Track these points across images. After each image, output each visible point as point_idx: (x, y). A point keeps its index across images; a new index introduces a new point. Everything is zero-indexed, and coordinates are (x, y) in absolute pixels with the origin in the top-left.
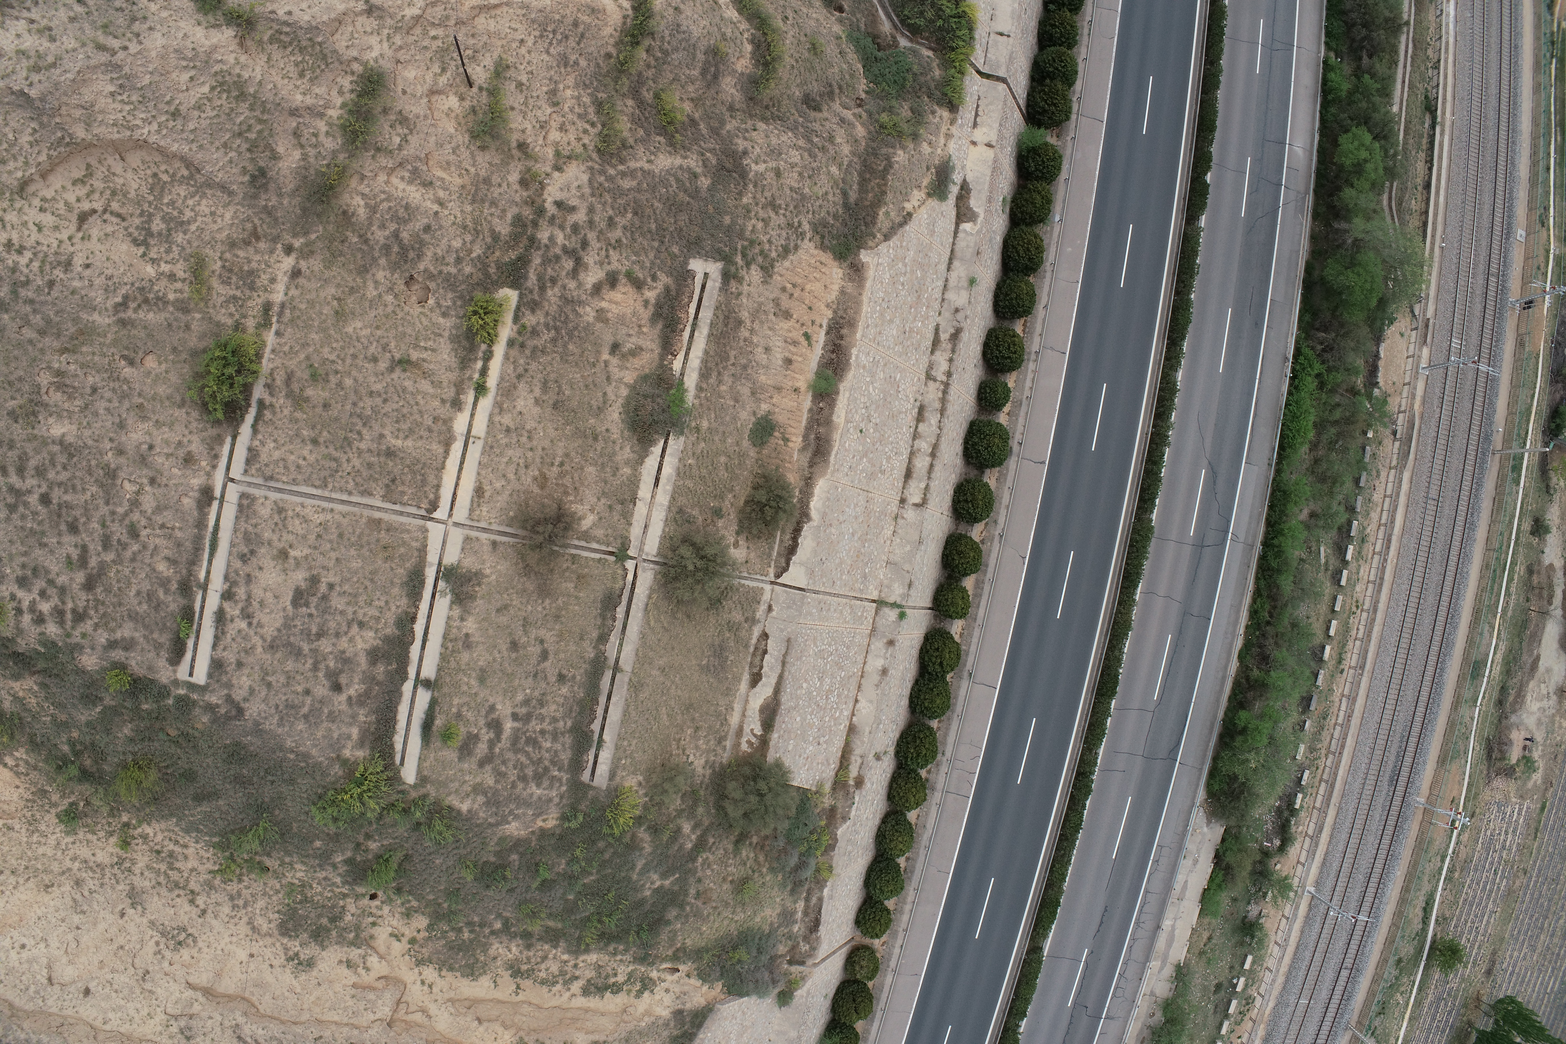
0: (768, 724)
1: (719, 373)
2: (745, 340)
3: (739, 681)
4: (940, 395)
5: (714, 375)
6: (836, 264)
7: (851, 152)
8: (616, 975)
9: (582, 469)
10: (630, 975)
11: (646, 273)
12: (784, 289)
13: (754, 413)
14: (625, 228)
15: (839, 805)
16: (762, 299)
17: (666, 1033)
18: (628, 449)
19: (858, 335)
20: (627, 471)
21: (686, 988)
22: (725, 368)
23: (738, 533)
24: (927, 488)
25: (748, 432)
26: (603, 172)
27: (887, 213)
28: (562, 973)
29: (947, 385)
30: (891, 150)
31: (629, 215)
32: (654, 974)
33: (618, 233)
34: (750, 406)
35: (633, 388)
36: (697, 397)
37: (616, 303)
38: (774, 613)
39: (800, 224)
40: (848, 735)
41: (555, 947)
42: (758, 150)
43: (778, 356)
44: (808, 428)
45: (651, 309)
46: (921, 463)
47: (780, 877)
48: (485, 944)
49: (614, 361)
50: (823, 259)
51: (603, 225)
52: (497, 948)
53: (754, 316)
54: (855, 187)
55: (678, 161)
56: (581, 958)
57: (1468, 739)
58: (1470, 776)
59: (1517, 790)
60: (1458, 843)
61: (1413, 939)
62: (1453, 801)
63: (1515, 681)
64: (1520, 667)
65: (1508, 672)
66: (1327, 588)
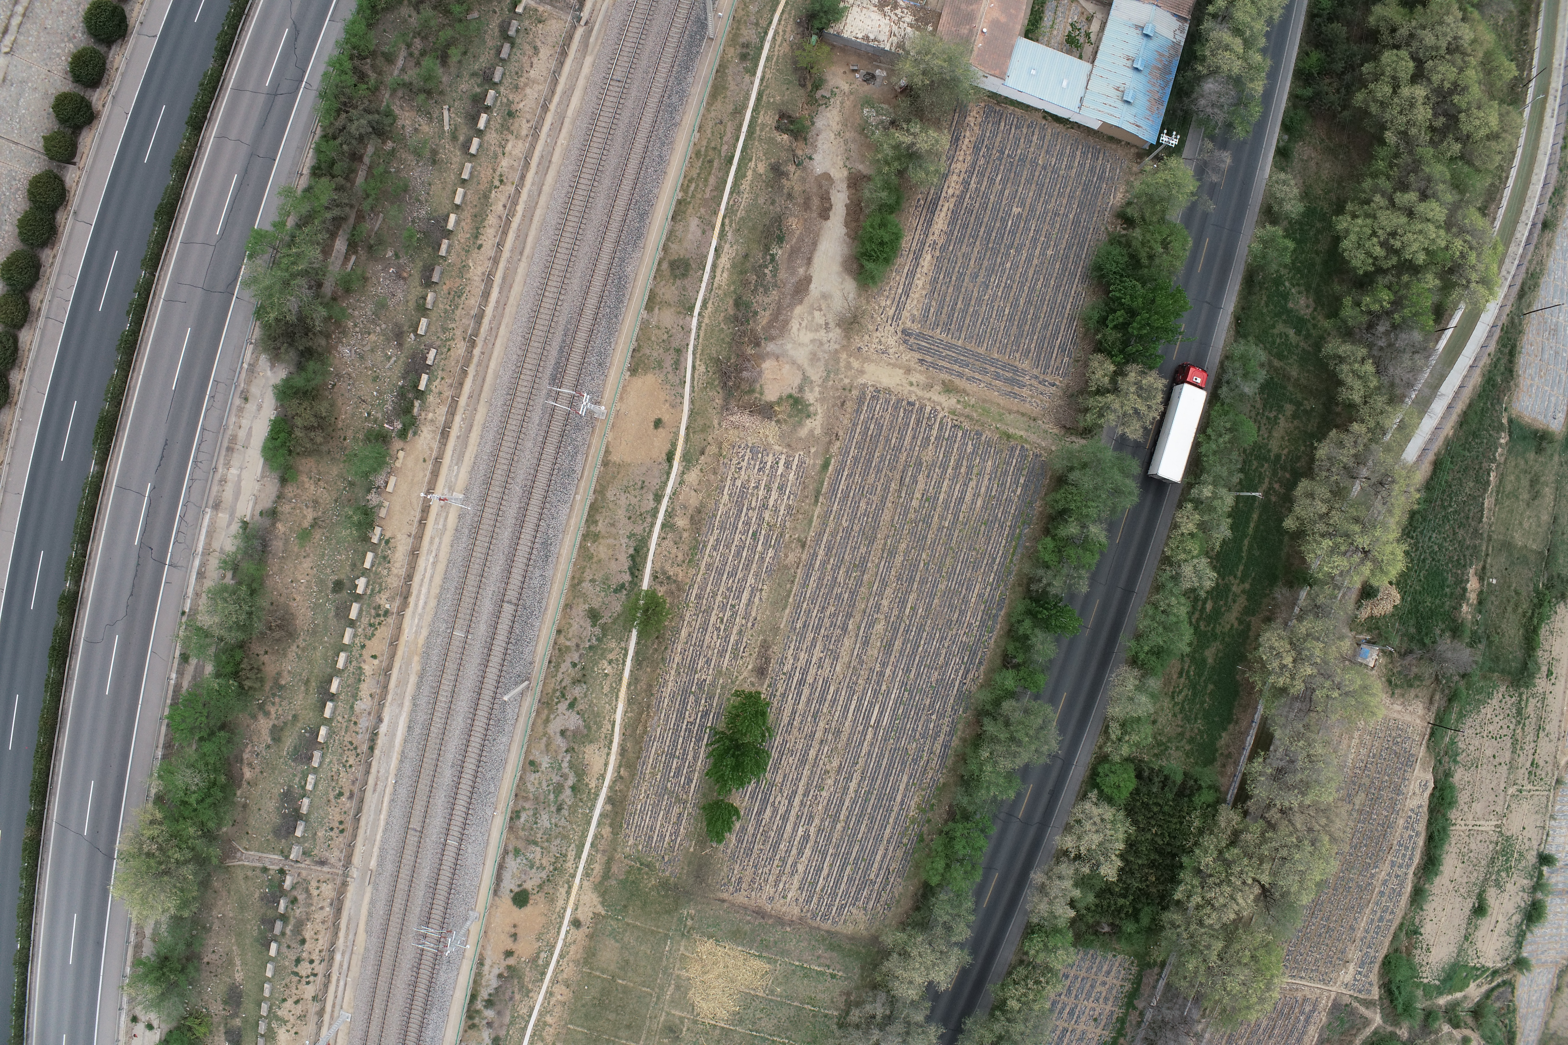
57: (678, 351)
58: (692, 402)
59: (782, 436)
60: (681, 483)
61: (616, 591)
62: (658, 423)
63: (767, 300)
64: (775, 285)
65: (745, 284)
66: (457, 156)
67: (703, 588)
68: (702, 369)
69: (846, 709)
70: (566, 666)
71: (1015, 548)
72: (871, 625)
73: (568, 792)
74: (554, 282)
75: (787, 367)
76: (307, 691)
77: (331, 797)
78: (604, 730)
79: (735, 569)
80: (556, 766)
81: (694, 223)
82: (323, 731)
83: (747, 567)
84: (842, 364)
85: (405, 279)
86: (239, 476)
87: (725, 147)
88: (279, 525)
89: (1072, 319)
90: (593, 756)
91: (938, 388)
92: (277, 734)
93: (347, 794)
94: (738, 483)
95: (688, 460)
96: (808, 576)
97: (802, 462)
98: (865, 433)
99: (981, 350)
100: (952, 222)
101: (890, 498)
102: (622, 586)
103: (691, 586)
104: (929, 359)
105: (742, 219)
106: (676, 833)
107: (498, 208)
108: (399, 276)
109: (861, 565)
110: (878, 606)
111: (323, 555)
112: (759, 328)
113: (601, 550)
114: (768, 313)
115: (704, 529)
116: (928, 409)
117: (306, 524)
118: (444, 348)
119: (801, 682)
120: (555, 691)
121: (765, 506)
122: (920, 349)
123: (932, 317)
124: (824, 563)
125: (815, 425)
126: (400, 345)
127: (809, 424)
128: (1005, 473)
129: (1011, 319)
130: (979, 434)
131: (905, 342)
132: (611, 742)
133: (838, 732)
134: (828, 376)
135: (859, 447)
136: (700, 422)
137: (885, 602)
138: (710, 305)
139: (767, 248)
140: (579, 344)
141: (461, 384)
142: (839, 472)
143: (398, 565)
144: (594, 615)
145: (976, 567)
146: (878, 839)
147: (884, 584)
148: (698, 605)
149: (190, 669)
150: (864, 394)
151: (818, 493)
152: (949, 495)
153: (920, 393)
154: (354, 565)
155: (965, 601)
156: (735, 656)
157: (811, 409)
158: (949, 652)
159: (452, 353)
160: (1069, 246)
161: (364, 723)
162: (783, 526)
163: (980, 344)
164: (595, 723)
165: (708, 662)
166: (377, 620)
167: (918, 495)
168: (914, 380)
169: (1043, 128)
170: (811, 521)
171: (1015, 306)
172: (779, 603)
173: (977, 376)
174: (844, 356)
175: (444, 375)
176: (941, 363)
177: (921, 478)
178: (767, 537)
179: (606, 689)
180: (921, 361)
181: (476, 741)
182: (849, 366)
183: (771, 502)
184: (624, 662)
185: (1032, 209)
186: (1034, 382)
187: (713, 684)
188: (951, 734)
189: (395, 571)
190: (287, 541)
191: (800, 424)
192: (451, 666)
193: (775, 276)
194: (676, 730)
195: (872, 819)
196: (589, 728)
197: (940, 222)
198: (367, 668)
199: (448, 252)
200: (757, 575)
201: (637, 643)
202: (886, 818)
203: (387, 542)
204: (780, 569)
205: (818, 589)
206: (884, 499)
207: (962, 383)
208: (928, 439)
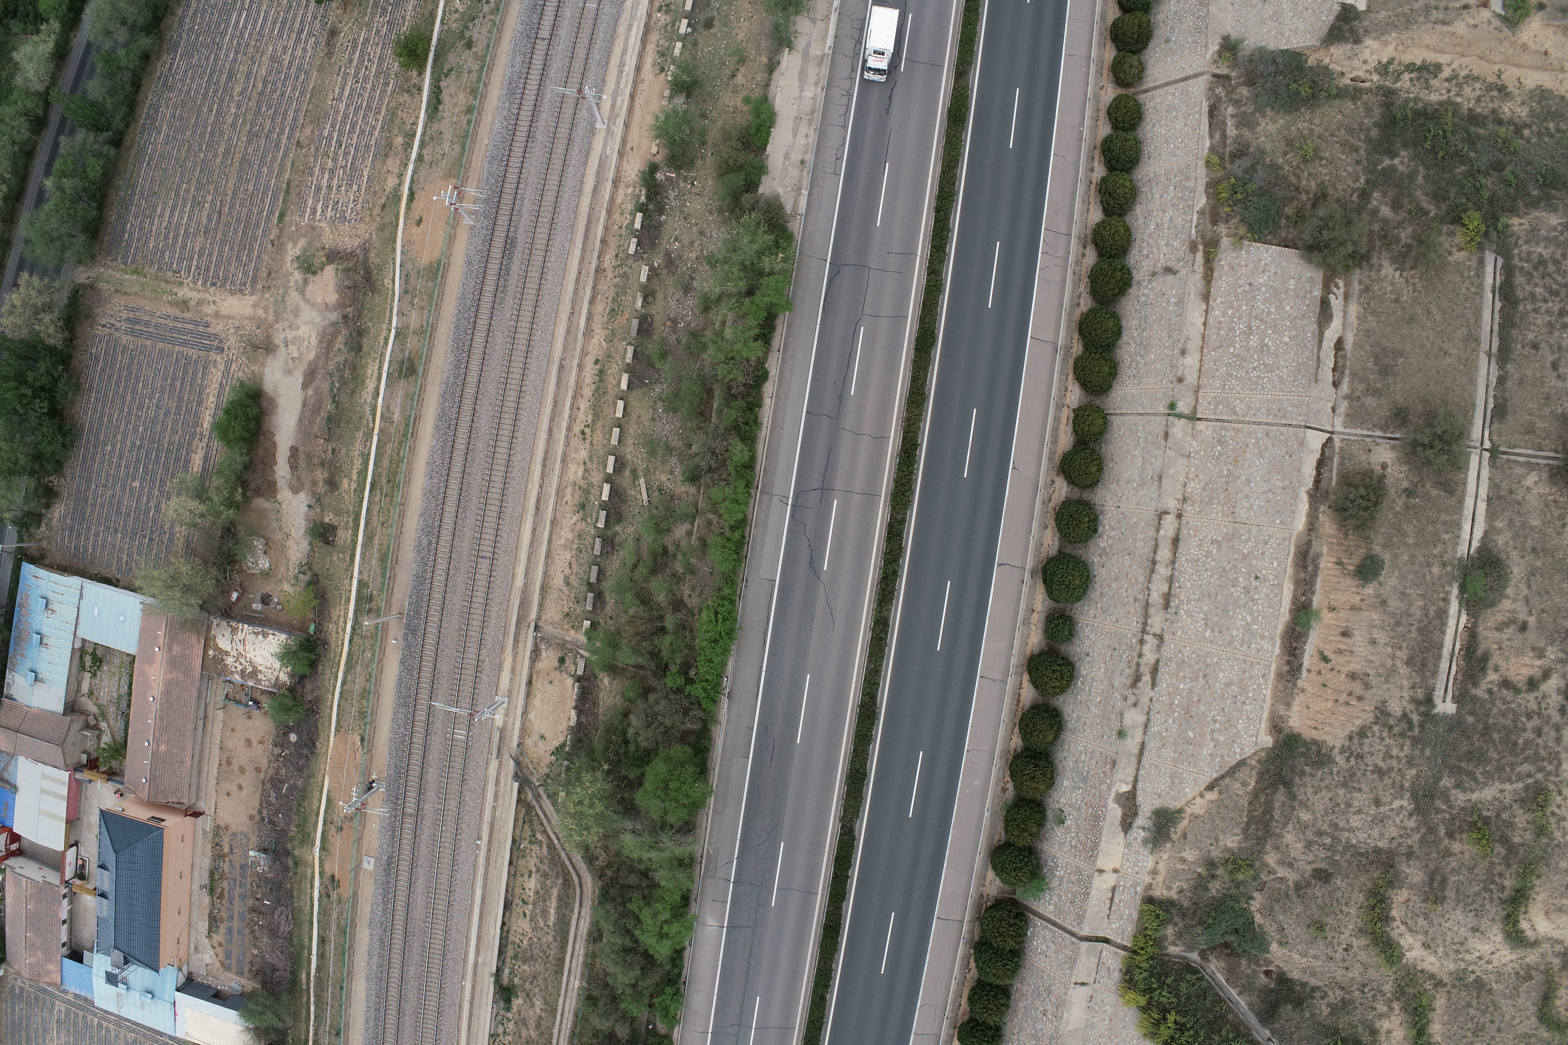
0: (1325, 304)
1: (1426, 615)
2: (1400, 648)
3: (1355, 343)
4: (1149, 621)
5: (1432, 614)
6: (1296, 731)
7: (1283, 836)
8: (1411, 80)
9: (1544, 523)
10: (1398, 78)
11: (1499, 695)
12: (1360, 698)
13: (1380, 584)
14: (1524, 730)
15: (1209, 226)
16: (1385, 687)
17: (1366, 23)
18: (1500, 543)
19: (1274, 666)
20: (1499, 524)
21: (1347, 63)
22: (1420, 621)
23: (1384, 476)
24: (1158, 531)
25: (1386, 566)
26: (1549, 774)
27: (1244, 784)
28: (1459, 85)
29: (1144, 631)
30: (1243, 845)
31: (1521, 741)
32: (1376, 77)
33: (1530, 725)
34: (1386, 591)
35: (1503, 596)
36: (1448, 593)
37: (1526, 665)
38: (1330, 405)
39: (1348, 759)
40: (1209, 292)
41: (1470, 110)
42: (1398, 820)
43: (1359, 639)
44: (1314, 575)
45: (1490, 665)
46: (1164, 554)
47: (1268, 160)
48: (1533, 116)
49: (1522, 616)
50: (1314, 732)
51: (1546, 729)
52: (1523, 113)
53: (1393, 670)
54: (1277, 805)
55: (1474, 797)
56: (1445, 98)
57: (406, 292)
58: (394, 250)
59: (319, 236)
60: (401, 176)
61: (451, 70)
62: (419, 222)
63: (338, 359)
64: (331, 374)
65: (354, 368)
66: (630, 452)
67: (384, 91)
68: (386, 281)
69: (265, 19)
71: (131, 178)
72: (244, 90)
74: (522, 338)
75: (319, 300)
79: (356, 113)
81: (396, 417)
83: (346, 116)
84: (271, 311)
85: (669, 319)
86: (801, 92)
87: (377, 499)
88: (764, 60)
89: (90, 389)
91: (193, 303)
94: (355, 187)
95: (396, 197)
96: (295, 119)
97: (302, 216)
98: (251, 251)
99: (160, 345)
100: (187, 462)
101: (229, 199)
102: (446, 76)
105: (358, 430)
107: (583, 405)
108: (674, 321)
109: (252, 136)
110: (239, 106)
111: (725, 48)
112: (344, 332)
113: (462, 99)
114: (337, 347)
115: (382, 142)
116: (200, 283)
117: (742, 70)
118: (622, 258)
119: (300, 32)
121: (332, 171)
122: (209, 337)
123: (200, 368)
124: (282, 132)
125: (293, 251)
126: (668, 254)
127: (297, 251)
128: (139, 240)
129: (138, 378)
130: (160, 269)
131: (221, 341)
134: (283, 297)
135: (255, 238)
136: (386, 233)
137: (233, 110)
138: (382, 341)
139: (338, 407)
140: (491, 279)
141: (606, 228)
142: (271, 213)
143: (652, 53)
144: (469, 45)
145: (162, 156)
147: (233, 125)
148: (387, 76)
150: (252, 287)
151: (287, 191)
152: (182, 211)
153: (207, 296)
154: (695, 44)
155: (170, 126)
156: (355, 42)
157: (296, 265)
158: (183, 81)
159: (614, 253)
160: (94, 455)
162: (316, 157)
163: (161, 351)
165: (378, 32)
167: (207, 205)
168: (212, 306)
169: (119, 570)
170: (292, 165)
171: (135, 392)
172: (318, 91)
173: (162, 321)
174: (271, 318)
175: (620, 232)
176: (191, 327)
177: (205, 221)
178: (329, 145)
180: (207, 325)
182: (266, 309)
183: (326, 176)
185: (124, 486)
186: (117, 324)
187: (373, 15)
188: (184, 18)
189: (653, 46)
190: (758, 49)
191: (305, 250)
193: (332, 383)
197: (197, 462)
199: (625, 351)
200: (337, 112)
201: (432, 31)
203: (661, 69)
204: (318, 121)
205: (286, 111)
206: (234, 198)
207: (175, 312)
208: (199, 257)
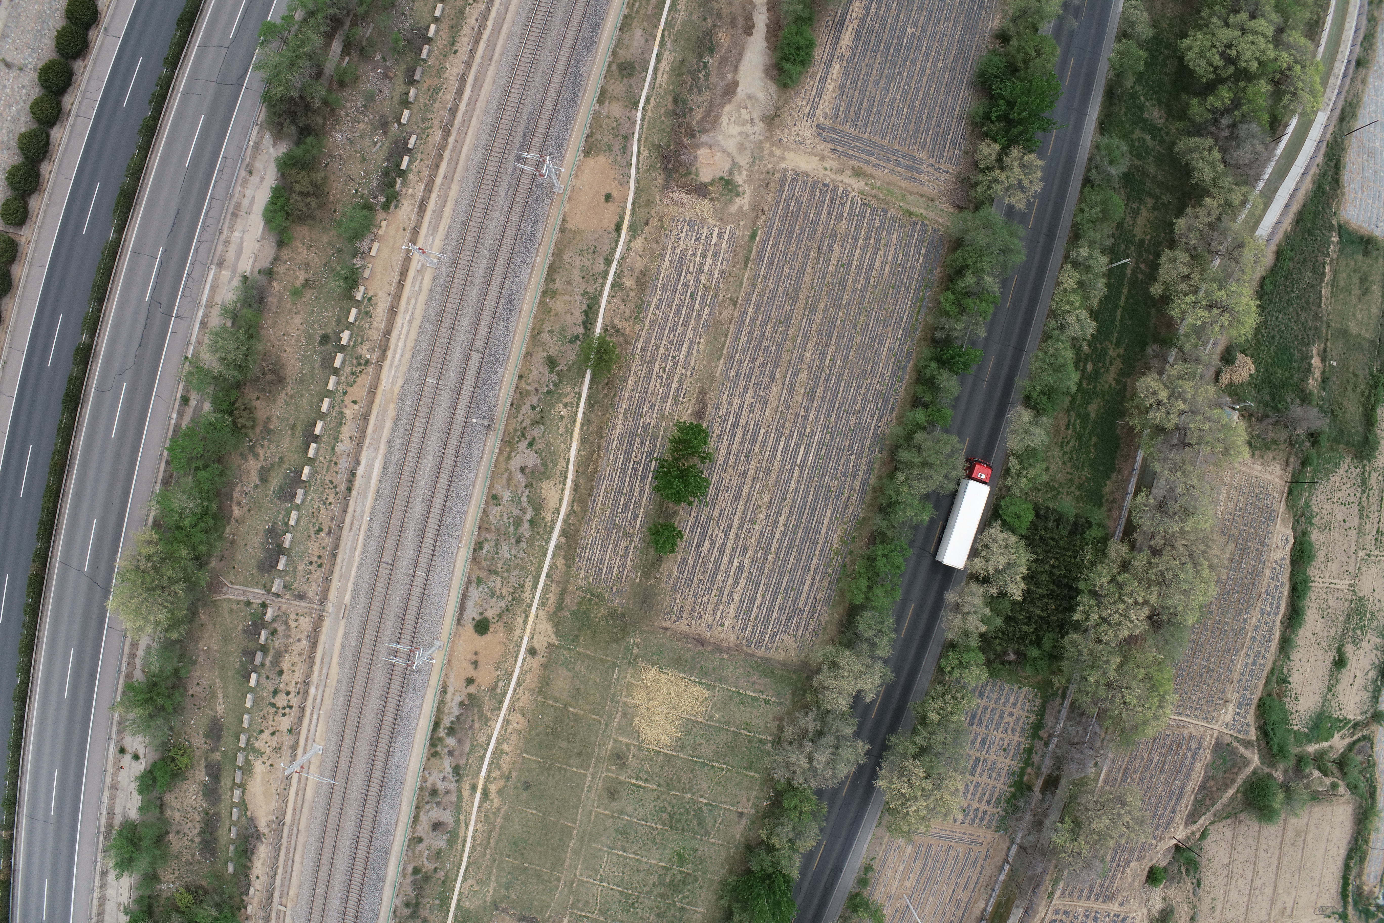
57: (626, 138)
58: (637, 181)
59: (715, 211)
60: (629, 249)
61: (571, 342)
62: (608, 197)
63: (700, 99)
64: (708, 87)
65: (682, 84)
67: (647, 342)
68: (646, 153)
69: (775, 449)
70: (526, 409)
71: (920, 308)
72: (796, 374)
73: (526, 525)
74: (519, 81)
75: (719, 154)
76: (293, 434)
77: (312, 533)
78: (559, 468)
79: (676, 325)
80: (516, 500)
81: (638, 33)
82: (307, 470)
83: (686, 323)
84: (766, 152)
85: (391, 79)
86: (242, 238)
88: (275, 284)
89: (961, 118)
90: (549, 491)
91: (848, 172)
92: (264, 476)
93: (326, 530)
94: (678, 251)
95: (634, 229)
96: (740, 331)
97: (732, 234)
98: (786, 209)
99: (885, 143)
100: (857, 38)
101: (810, 263)
102: (577, 338)
103: (637, 340)
104: (840, 149)
105: (679, 32)
106: (624, 565)
107: (471, 21)
108: (386, 76)
109: (786, 322)
110: (801, 358)
111: (313, 312)
112: (694, 122)
113: (558, 305)
114: (701, 110)
115: (648, 291)
116: (841, 190)
117: (298, 284)
118: (424, 135)
119: (735, 425)
120: (516, 430)
121: (701, 271)
122: (832, 141)
123: (842, 115)
124: (753, 320)
125: (743, 202)
126: (385, 133)
127: (738, 201)
128: (909, 244)
129: (909, 117)
130: (885, 211)
131: (819, 135)
132: (566, 478)
133: (768, 471)
134: (754, 162)
135: (782, 220)
136: (644, 198)
137: (808, 354)
138: (652, 101)
139: (700, 57)
140: (541, 131)
141: (438, 166)
142: (765, 241)
143: (378, 319)
144: (551, 362)
145: (886, 324)
146: (806, 569)
147: (806, 338)
148: (643, 356)
149: (189, 412)
150: (785, 176)
151: (747, 259)
152: (861, 261)
153: (833, 176)
154: (339, 321)
155: (878, 355)
156: (676, 401)
157: (740, 189)
158: (865, 399)
159: (430, 139)
160: (956, 60)
161: (344, 464)
162: (717, 288)
163: (884, 137)
164: (552, 461)
165: (652, 407)
166: (359, 369)
167: (834, 262)
168: (828, 166)
170: (741, 284)
171: (911, 107)
172: (715, 353)
173: (881, 163)
174: (767, 145)
175: (423, 156)
176: (850, 152)
177: (836, 247)
178: (704, 297)
179: (562, 430)
180: (833, 150)
181: (444, 477)
182: (772, 154)
183: (707, 267)
184: (578, 405)
185: (923, 30)
186: (931, 170)
187: (657, 427)
188: (869, 471)
189: (375, 325)
190: (280, 299)
191: (731, 201)
192: (424, 410)
193: (707, 80)
194: (624, 470)
195: (800, 551)
196: (545, 465)
197: (847, 39)
198: (348, 412)
199: (428, 56)
200: (695, 330)
201: (590, 388)
202: (813, 550)
203: (370, 299)
204: (715, 325)
205: (749, 341)
206: (804, 265)
207: (868, 169)
208: (841, 215)
